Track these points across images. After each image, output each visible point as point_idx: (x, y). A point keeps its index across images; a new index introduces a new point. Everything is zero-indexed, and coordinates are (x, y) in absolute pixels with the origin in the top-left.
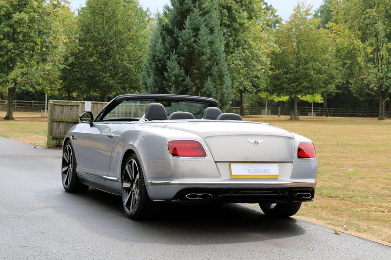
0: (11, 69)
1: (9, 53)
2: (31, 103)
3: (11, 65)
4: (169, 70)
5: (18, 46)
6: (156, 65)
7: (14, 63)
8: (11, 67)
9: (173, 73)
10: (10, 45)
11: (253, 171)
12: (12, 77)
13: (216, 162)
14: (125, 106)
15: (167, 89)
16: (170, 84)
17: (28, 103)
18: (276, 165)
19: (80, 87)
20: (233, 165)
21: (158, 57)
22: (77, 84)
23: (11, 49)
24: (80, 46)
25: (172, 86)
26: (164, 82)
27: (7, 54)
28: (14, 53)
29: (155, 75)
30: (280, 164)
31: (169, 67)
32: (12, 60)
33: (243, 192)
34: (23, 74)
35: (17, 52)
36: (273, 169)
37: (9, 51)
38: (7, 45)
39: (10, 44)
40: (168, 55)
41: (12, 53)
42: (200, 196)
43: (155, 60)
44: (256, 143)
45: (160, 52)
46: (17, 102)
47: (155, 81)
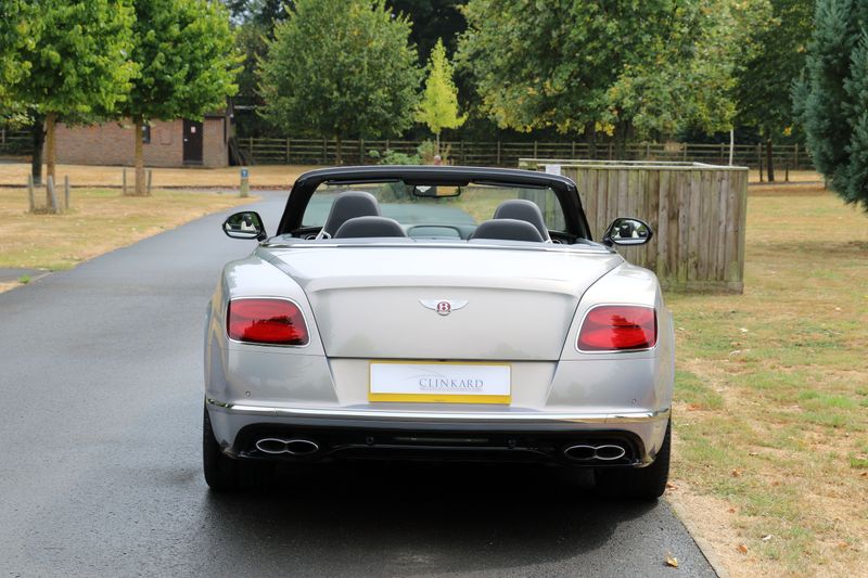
0: (614, 78)
1: (610, 45)
2: (719, 149)
3: (614, 71)
4: (854, 73)
5: (629, 26)
6: (827, 62)
7: (619, 66)
8: (615, 75)
9: (864, 80)
10: (612, 26)
11: (433, 383)
12: (613, 96)
13: (329, 358)
14: (644, 172)
15: (849, 120)
16: (857, 108)
17: (712, 149)
18: (504, 370)
19: (772, 112)
20: (376, 367)
21: (831, 41)
22: (765, 106)
23: (614, 34)
24: (774, 17)
25: (861, 114)
26: (844, 104)
27: (604, 47)
28: (621, 43)
29: (824, 86)
30: (515, 365)
31: (856, 68)
32: (616, 59)
33: (400, 438)
34: (639, 89)
35: (627, 40)
36: (495, 381)
37: (611, 39)
38: (604, 25)
39: (611, 24)
40: (856, 36)
41: (616, 43)
42: (290, 446)
43: (824, 50)
44: (444, 309)
45: (837, 30)
46: (689, 148)
47: (824, 101)
